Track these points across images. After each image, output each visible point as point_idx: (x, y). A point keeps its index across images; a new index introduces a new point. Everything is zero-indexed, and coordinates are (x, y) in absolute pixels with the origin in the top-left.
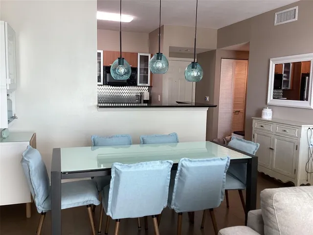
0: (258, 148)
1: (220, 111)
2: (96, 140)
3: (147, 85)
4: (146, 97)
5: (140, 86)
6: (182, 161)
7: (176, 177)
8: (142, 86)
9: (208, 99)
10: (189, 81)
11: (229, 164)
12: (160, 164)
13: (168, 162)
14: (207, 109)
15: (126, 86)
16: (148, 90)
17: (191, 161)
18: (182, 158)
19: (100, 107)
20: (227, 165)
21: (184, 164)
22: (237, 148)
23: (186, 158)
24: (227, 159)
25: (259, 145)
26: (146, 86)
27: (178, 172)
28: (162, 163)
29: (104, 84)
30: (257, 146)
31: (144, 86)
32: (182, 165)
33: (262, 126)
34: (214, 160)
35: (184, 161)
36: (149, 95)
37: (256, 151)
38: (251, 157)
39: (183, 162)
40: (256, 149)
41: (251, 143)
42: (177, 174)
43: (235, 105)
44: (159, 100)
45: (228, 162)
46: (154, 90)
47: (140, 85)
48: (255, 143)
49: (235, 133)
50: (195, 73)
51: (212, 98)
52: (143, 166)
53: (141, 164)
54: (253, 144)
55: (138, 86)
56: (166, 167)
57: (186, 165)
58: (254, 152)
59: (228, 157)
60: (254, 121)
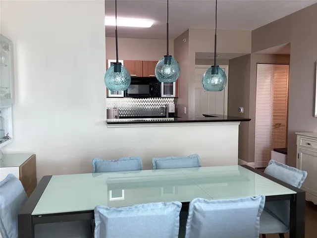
0: (305, 178)
1: (257, 124)
2: (99, 164)
3: (172, 96)
4: (172, 109)
5: (165, 98)
6: (195, 202)
7: (187, 224)
8: (167, 98)
9: (242, 110)
10: (208, 90)
11: (263, 206)
12: (163, 207)
13: (173, 203)
14: (238, 123)
15: (149, 97)
16: (174, 101)
17: (207, 203)
18: (195, 198)
19: (109, 123)
20: (260, 206)
21: (197, 207)
22: (276, 176)
23: (200, 199)
24: (261, 199)
25: (306, 174)
26: (172, 98)
27: (189, 217)
28: (165, 205)
29: (124, 96)
30: (304, 175)
31: (170, 98)
32: (195, 208)
33: (309, 144)
34: (242, 201)
35: (198, 203)
36: (174, 107)
37: (302, 182)
38: (296, 193)
39: (196, 205)
40: (302, 179)
41: (295, 170)
42: (189, 221)
43: (275, 116)
44: (185, 112)
45: (261, 202)
46: (180, 101)
47: (165, 96)
48: (301, 171)
49: (275, 150)
50: (216, 80)
51: (247, 110)
52: (139, 210)
53: (136, 207)
54: (298, 172)
55: (163, 98)
56: (172, 212)
57: (201, 207)
58: (299, 183)
59: (262, 196)
60: (298, 137)
